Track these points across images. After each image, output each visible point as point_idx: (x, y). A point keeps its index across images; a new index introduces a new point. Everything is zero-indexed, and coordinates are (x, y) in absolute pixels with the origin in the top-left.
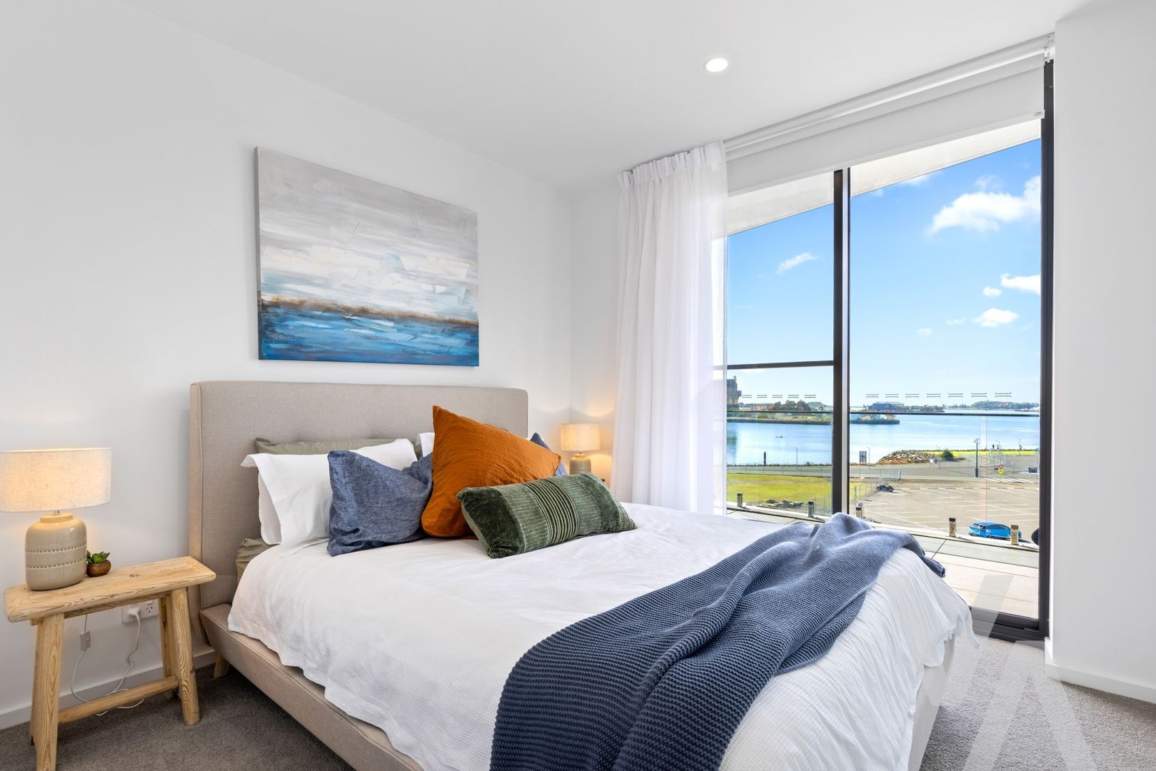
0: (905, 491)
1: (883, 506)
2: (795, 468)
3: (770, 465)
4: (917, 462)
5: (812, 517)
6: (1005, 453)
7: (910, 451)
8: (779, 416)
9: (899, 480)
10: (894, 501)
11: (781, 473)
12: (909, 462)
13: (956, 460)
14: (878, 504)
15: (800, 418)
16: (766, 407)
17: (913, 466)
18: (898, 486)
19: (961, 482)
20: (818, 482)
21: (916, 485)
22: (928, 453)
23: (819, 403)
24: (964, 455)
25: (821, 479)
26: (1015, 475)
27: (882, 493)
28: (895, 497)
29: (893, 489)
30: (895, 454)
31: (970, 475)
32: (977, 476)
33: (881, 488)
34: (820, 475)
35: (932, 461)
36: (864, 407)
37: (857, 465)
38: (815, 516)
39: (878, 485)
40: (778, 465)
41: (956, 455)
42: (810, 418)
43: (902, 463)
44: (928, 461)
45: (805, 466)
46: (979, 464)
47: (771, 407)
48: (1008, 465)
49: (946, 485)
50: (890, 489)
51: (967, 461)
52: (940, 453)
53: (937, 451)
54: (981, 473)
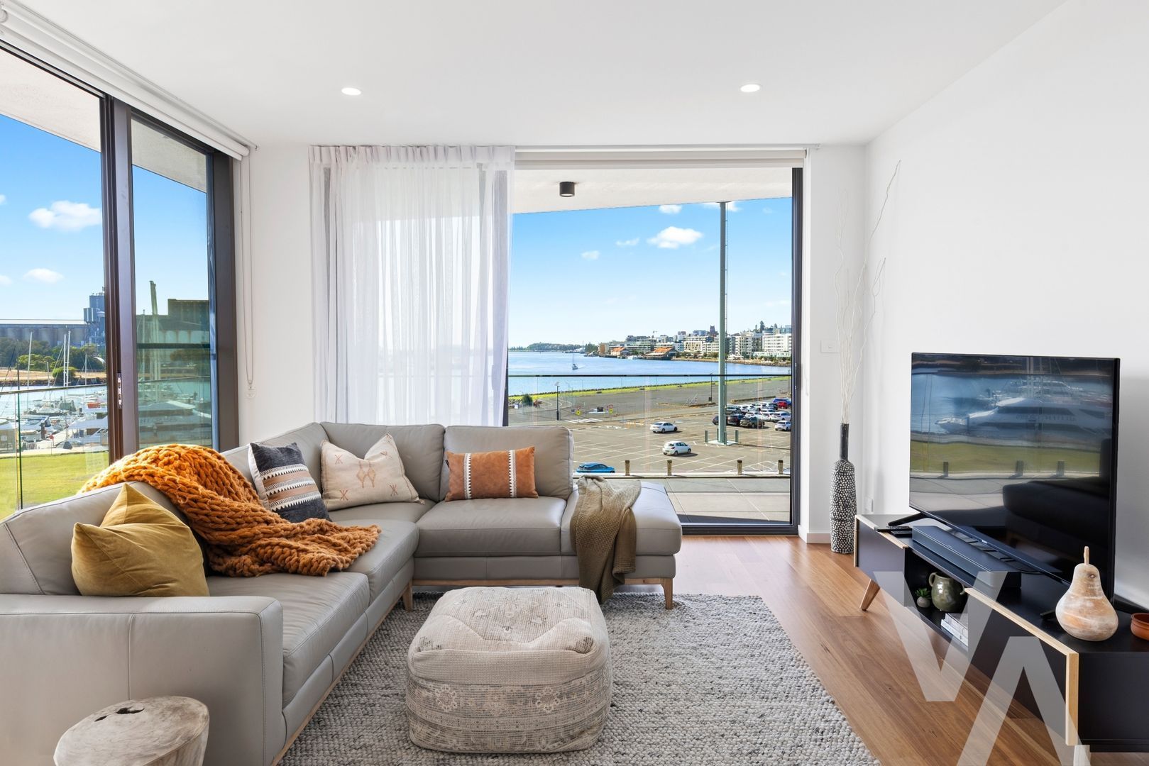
6: (574, 394)
13: (536, 404)
26: (587, 415)
31: (551, 419)
32: (558, 419)
35: (516, 407)
41: (534, 399)
46: (559, 407)
48: (578, 407)
51: (547, 404)
52: (520, 398)
53: (516, 396)
54: (561, 417)
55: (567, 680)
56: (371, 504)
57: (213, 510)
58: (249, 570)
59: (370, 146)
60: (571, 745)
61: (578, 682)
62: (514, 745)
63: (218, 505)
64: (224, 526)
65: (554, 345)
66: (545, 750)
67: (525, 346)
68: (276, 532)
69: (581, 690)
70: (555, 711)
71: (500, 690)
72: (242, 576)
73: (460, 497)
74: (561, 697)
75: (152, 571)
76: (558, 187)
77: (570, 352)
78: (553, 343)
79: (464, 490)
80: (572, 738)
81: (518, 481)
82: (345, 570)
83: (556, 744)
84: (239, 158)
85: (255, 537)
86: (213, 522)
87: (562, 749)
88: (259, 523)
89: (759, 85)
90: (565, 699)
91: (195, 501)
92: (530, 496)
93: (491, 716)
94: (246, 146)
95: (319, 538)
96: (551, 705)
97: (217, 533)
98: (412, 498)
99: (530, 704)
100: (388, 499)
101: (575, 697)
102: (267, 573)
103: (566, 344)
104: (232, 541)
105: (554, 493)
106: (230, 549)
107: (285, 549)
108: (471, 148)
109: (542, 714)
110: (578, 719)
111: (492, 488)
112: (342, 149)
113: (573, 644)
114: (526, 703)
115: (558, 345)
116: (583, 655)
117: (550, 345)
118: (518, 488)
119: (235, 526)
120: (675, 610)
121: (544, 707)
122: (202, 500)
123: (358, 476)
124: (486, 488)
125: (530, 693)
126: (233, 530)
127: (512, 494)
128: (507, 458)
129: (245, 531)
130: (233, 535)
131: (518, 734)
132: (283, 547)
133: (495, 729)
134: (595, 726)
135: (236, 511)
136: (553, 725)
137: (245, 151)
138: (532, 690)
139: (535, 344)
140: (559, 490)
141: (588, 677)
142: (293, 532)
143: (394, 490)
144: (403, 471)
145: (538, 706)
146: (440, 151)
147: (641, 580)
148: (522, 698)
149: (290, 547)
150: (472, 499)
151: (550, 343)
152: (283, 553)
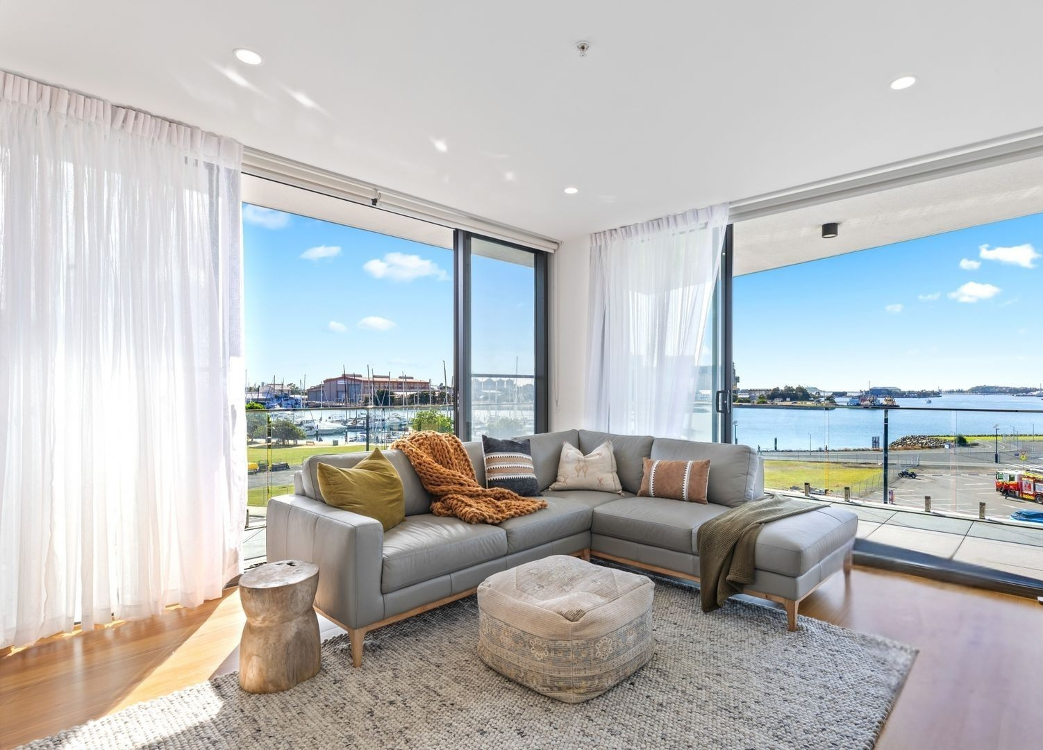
0: (928, 478)
1: (911, 493)
2: (809, 454)
3: (782, 451)
4: (930, 447)
5: (848, 501)
6: (1020, 438)
7: (919, 436)
8: (778, 402)
9: (918, 465)
10: (920, 488)
11: (797, 459)
12: (923, 448)
13: (969, 446)
14: (903, 490)
15: (799, 403)
16: (764, 392)
17: (927, 451)
18: (919, 473)
19: (983, 468)
20: (837, 468)
21: (937, 471)
22: (938, 438)
23: (815, 388)
24: (977, 440)
25: (838, 465)
26: (1036, 461)
27: (904, 479)
28: (919, 483)
29: (915, 476)
30: (904, 439)
31: (989, 461)
32: (996, 462)
33: (904, 474)
34: (836, 461)
35: (947, 447)
36: (861, 392)
37: (869, 450)
38: (851, 500)
39: (900, 471)
40: (791, 451)
41: (969, 440)
42: (809, 403)
43: (915, 449)
44: (944, 447)
45: (817, 451)
46: (999, 450)
47: (770, 393)
48: (1024, 451)
49: (968, 471)
50: (913, 476)
51: (984, 446)
52: (953, 438)
53: (948, 436)
54: (1001, 459)
55: (553, 638)
56: (584, 490)
57: (428, 471)
58: (438, 512)
59: (625, 227)
60: (556, 694)
61: (563, 643)
62: (517, 676)
63: (432, 469)
64: (433, 482)
65: (1002, 388)
66: (536, 690)
67: (966, 388)
68: (463, 491)
69: (567, 651)
70: (543, 661)
71: (509, 628)
72: (435, 515)
73: (646, 495)
74: (550, 651)
75: (349, 496)
76: (820, 230)
77: (1023, 395)
78: (1001, 385)
79: (648, 488)
80: (560, 689)
81: (690, 487)
82: (493, 524)
83: (545, 689)
84: (552, 252)
85: (447, 493)
86: (427, 478)
87: (548, 694)
88: (455, 483)
89: (913, 76)
90: (552, 654)
91: (420, 464)
92: (699, 501)
93: (503, 647)
94: (556, 243)
95: (490, 501)
96: (541, 654)
97: (430, 486)
98: (616, 490)
99: (527, 647)
100: (596, 488)
101: (561, 655)
102: (448, 516)
103: (1018, 386)
104: (437, 492)
105: (728, 503)
106: (435, 497)
107: (459, 502)
108: (693, 212)
109: (534, 659)
110: (562, 675)
111: (669, 490)
112: (607, 233)
113: (565, 610)
114: (525, 646)
115: (1008, 388)
116: (568, 622)
117: (996, 388)
118: (689, 494)
119: (439, 483)
120: (793, 635)
121: (536, 653)
122: (424, 464)
123: (576, 468)
124: (665, 490)
125: (527, 638)
126: (439, 485)
127: (685, 497)
128: (684, 467)
129: (443, 488)
130: (437, 489)
131: (518, 668)
132: (459, 501)
133: (505, 658)
134: (583, 688)
135: (441, 474)
136: (541, 671)
137: (555, 247)
138: (527, 636)
139: (978, 387)
140: (733, 501)
141: (575, 642)
142: (475, 494)
143: (600, 482)
144: (615, 469)
145: (533, 652)
146: (671, 220)
147: (764, 595)
148: (522, 640)
149: (463, 502)
150: (655, 497)
151: (996, 385)
152: (457, 504)
